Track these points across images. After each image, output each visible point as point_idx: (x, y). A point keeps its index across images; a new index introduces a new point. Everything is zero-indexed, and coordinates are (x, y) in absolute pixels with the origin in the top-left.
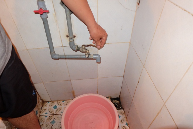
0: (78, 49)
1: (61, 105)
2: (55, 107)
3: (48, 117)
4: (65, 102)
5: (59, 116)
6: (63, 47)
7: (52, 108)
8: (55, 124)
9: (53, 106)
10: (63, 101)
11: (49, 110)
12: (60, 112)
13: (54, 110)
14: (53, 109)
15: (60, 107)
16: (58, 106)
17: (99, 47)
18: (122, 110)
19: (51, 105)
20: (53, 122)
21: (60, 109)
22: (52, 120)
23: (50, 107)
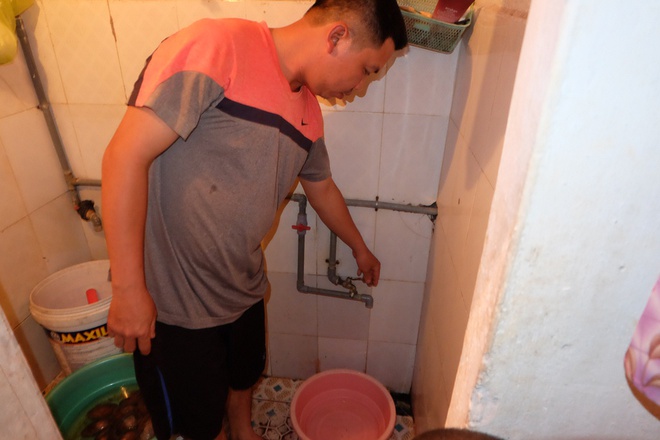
0: (341, 282)
1: (289, 385)
2: (278, 388)
3: (263, 403)
4: (297, 382)
5: (285, 405)
6: (317, 275)
7: (272, 388)
8: (274, 417)
9: (275, 385)
10: (294, 381)
11: (266, 391)
12: (286, 399)
13: (276, 394)
14: (274, 391)
15: (288, 389)
16: (284, 388)
17: (369, 281)
18: (410, 418)
19: (269, 384)
20: (271, 413)
21: (287, 393)
22: (269, 410)
23: (268, 386)
